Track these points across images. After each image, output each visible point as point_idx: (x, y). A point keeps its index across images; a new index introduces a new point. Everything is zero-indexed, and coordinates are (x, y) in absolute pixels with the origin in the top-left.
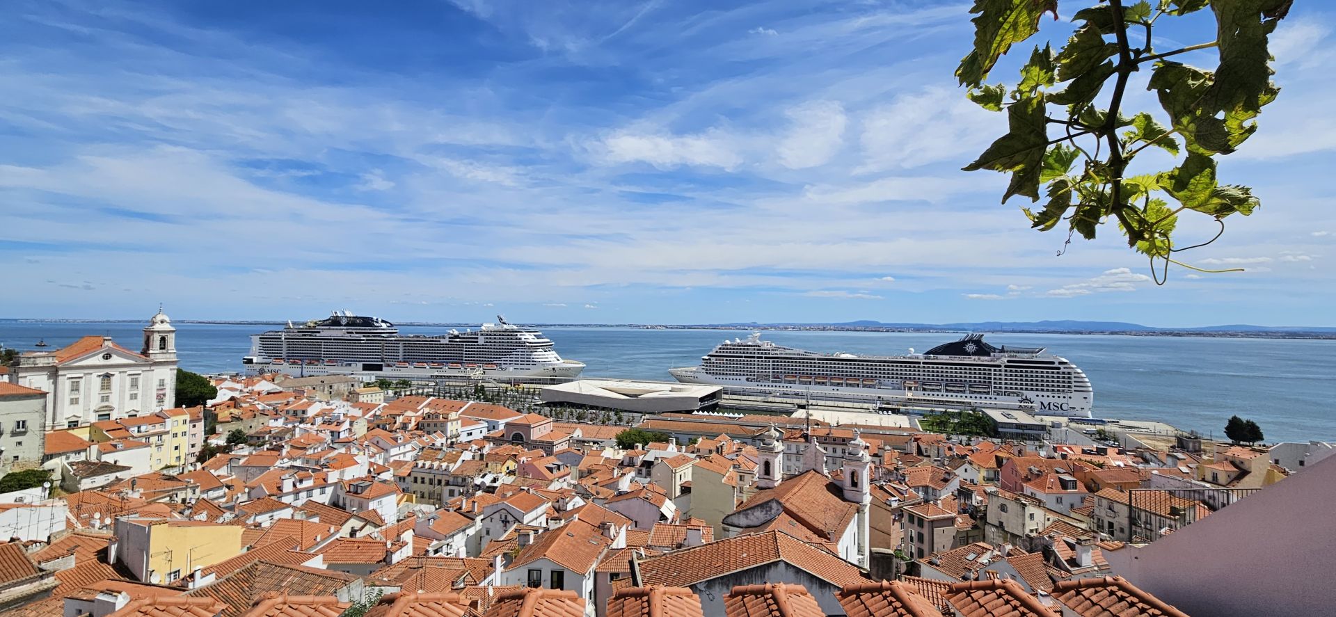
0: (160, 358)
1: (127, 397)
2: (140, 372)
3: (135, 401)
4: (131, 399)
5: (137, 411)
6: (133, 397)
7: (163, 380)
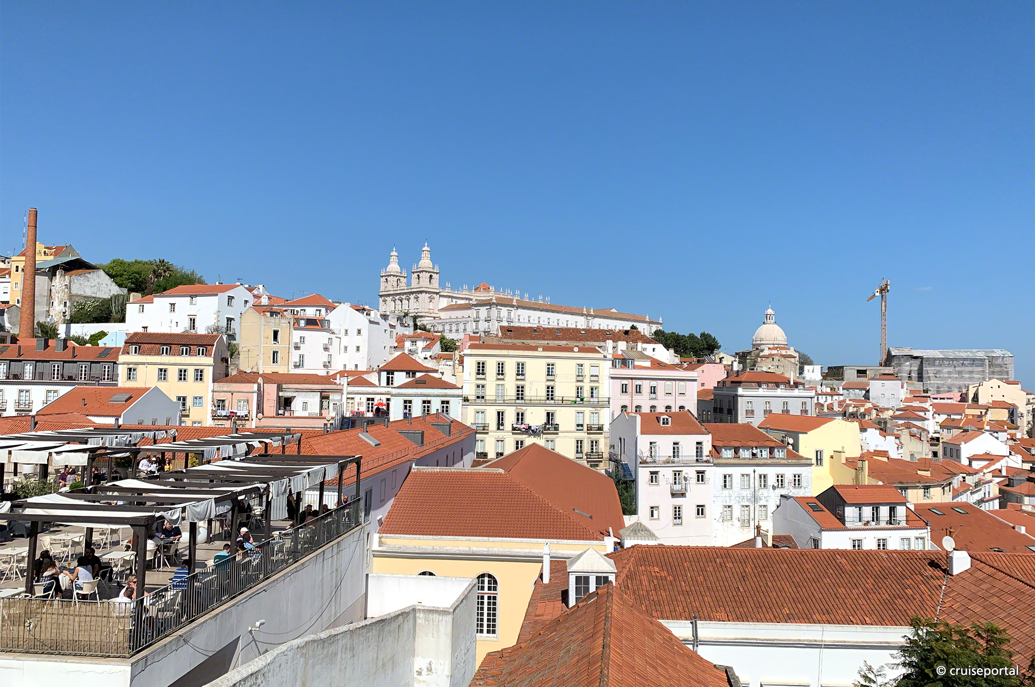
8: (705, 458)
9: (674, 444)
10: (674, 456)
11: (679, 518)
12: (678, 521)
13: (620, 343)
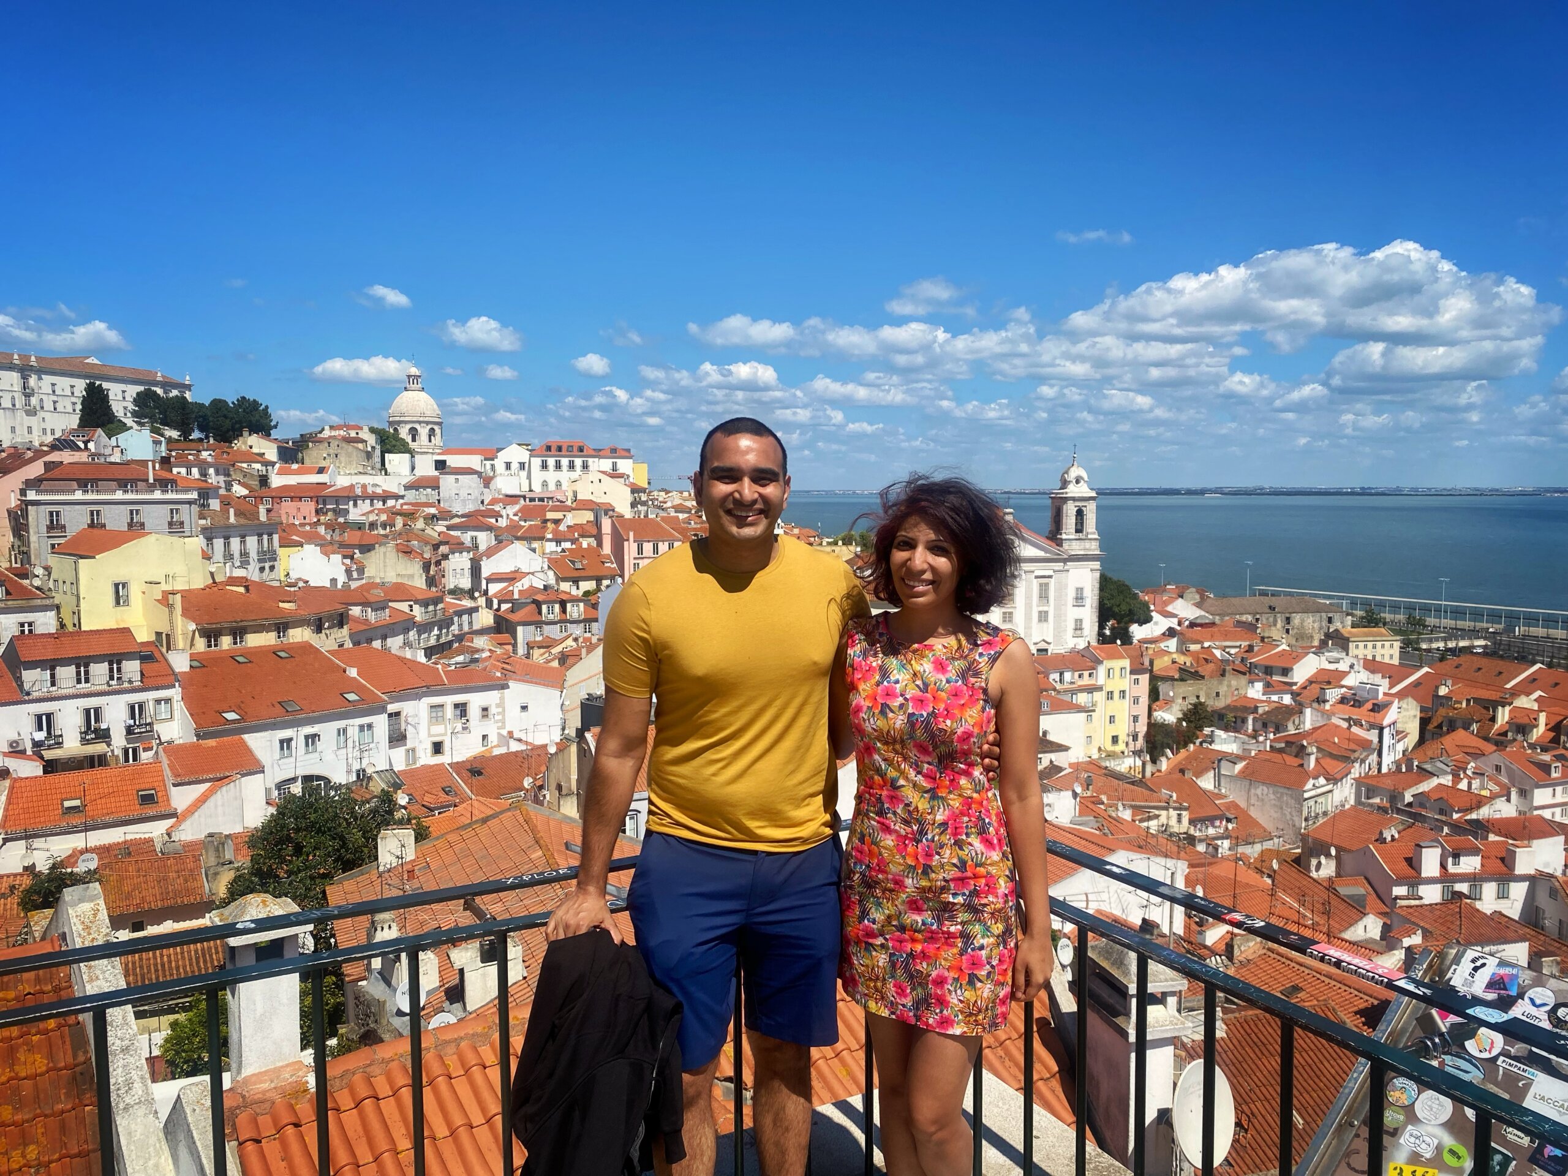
0: (1075, 547)
1: (1035, 616)
2: (1050, 573)
3: (1045, 625)
4: (1040, 621)
5: (1049, 643)
6: (1043, 617)
7: (1082, 589)
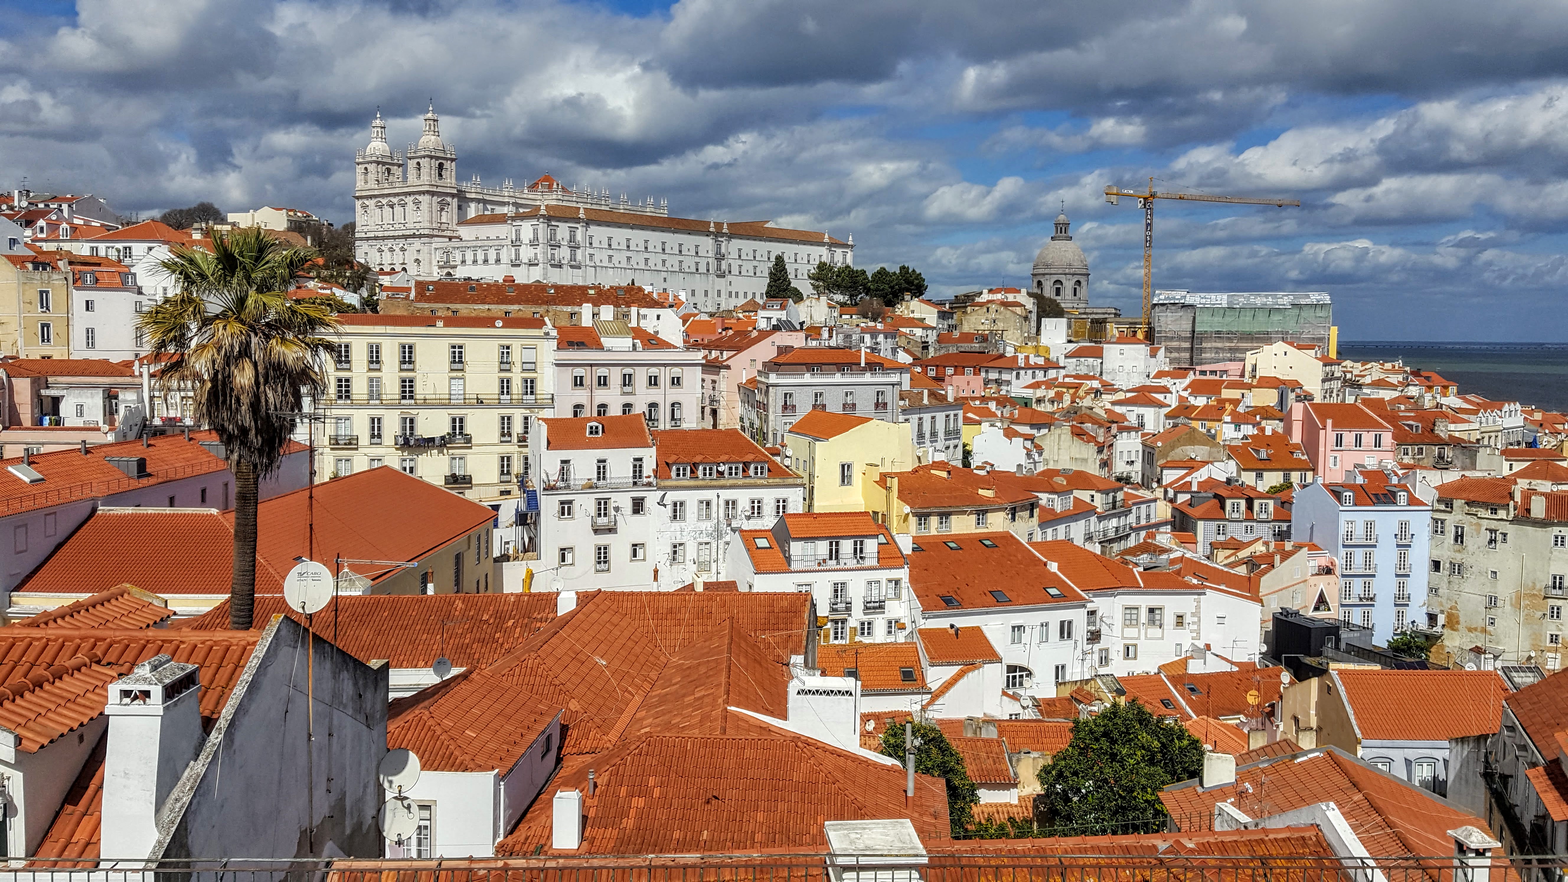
8: (645, 480)
9: (599, 461)
10: (599, 479)
11: (605, 562)
12: (603, 566)
13: (603, 308)
